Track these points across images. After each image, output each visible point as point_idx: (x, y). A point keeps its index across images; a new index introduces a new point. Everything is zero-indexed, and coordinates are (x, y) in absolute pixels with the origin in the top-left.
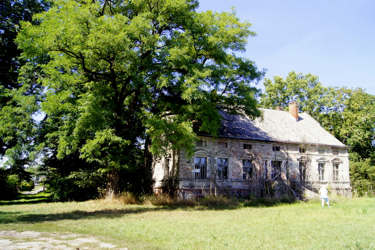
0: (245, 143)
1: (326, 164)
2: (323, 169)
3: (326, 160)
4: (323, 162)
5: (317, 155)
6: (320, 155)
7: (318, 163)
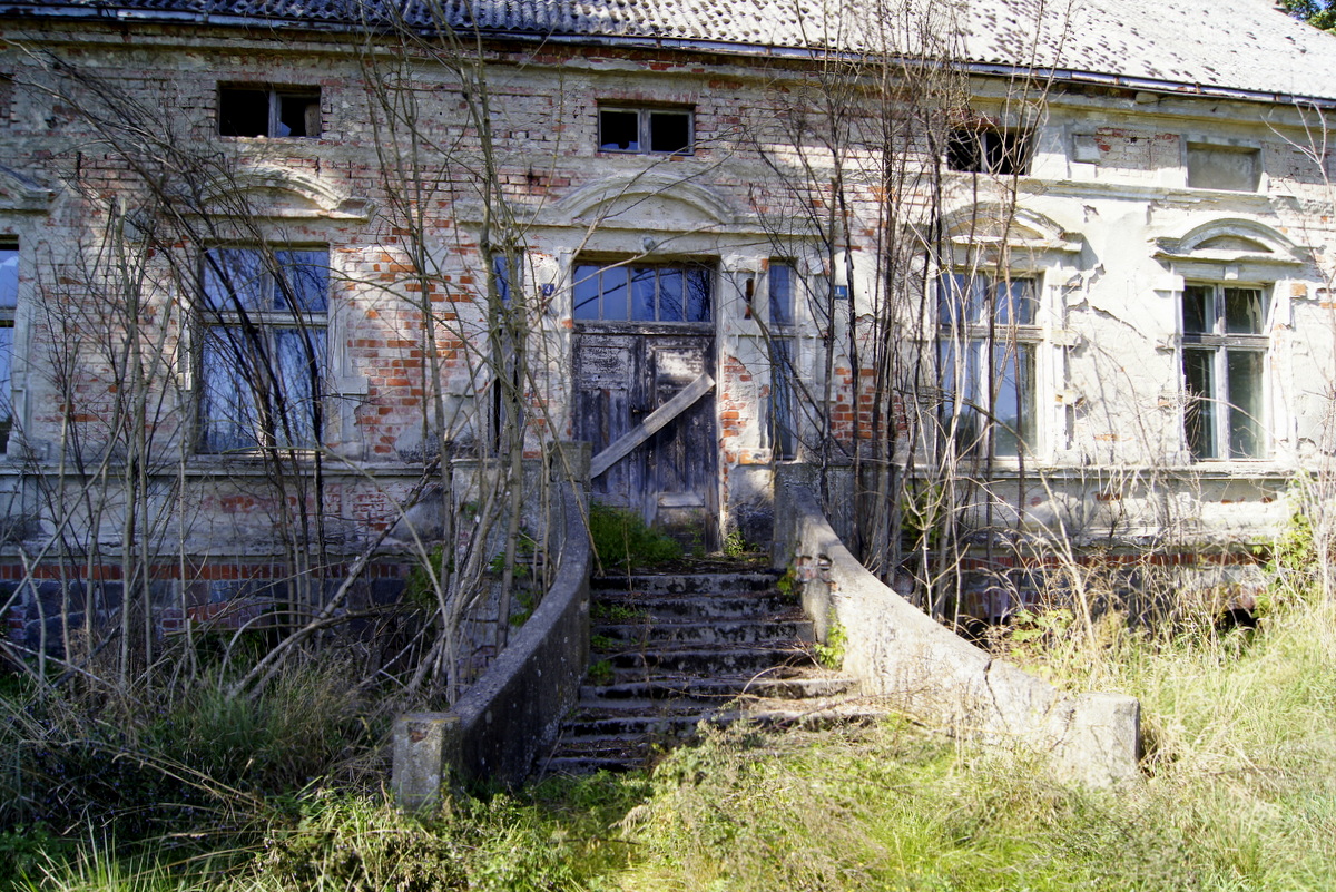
0: (236, 71)
1: (1284, 289)
2: (1239, 342)
3: (1280, 253)
4: (1238, 264)
5: (1173, 199)
6: (1210, 202)
7: (1175, 282)
